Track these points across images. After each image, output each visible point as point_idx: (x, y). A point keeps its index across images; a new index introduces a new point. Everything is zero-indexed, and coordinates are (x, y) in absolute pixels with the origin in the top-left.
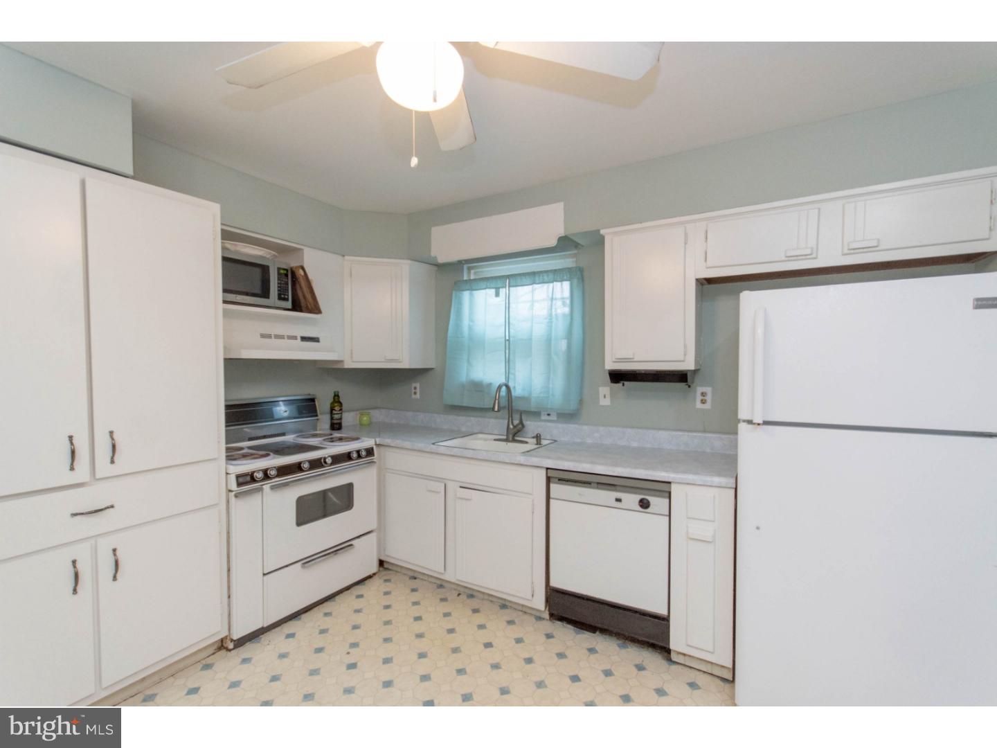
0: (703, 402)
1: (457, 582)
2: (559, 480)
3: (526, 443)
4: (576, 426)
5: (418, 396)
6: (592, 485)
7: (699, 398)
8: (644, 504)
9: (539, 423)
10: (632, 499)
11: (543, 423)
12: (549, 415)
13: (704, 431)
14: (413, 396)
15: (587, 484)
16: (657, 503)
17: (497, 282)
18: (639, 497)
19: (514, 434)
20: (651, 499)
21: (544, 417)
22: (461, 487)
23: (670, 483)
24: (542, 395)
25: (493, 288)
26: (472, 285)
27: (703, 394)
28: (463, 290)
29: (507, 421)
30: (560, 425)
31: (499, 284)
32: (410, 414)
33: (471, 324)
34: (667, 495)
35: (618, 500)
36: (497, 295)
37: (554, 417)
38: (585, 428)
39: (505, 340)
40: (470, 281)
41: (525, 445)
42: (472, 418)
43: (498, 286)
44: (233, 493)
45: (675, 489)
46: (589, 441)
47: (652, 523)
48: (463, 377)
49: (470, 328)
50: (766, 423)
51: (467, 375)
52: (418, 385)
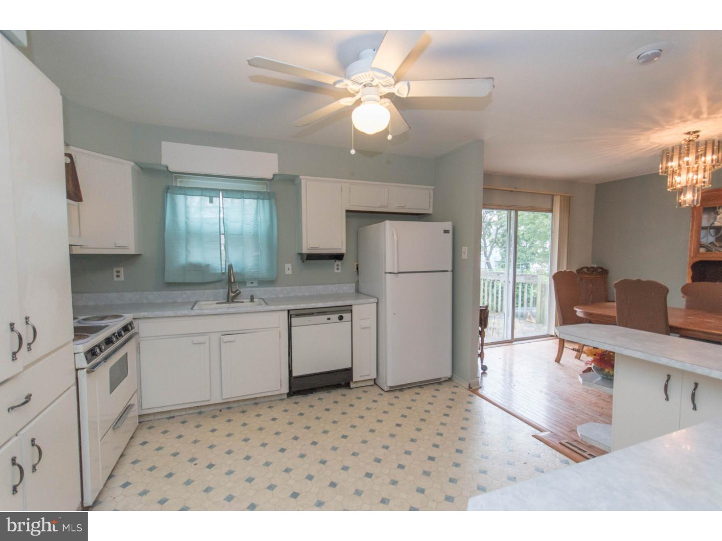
0: (338, 269)
1: (225, 401)
2: (296, 315)
3: (243, 302)
4: (272, 288)
5: (122, 278)
6: (315, 314)
7: (336, 267)
8: (341, 318)
9: (246, 289)
10: (334, 317)
11: (249, 289)
12: (252, 283)
13: (339, 283)
14: (116, 279)
15: (312, 314)
16: (347, 316)
17: (210, 193)
18: (337, 316)
19: (232, 298)
20: (344, 315)
21: (249, 285)
22: (222, 335)
23: (351, 306)
24: (252, 271)
25: (208, 196)
26: (187, 191)
27: (337, 265)
28: (177, 194)
29: (227, 290)
30: (261, 289)
31: (212, 194)
32: (113, 295)
33: (187, 220)
34: (350, 311)
35: (329, 319)
36: (211, 201)
37: (255, 284)
38: (278, 288)
39: (220, 234)
40: (181, 188)
41: (243, 304)
42: (188, 292)
43: (212, 195)
44: (85, 370)
45: (354, 308)
46: (281, 296)
47: (345, 326)
48: (182, 260)
49: (186, 223)
50: (399, 273)
51: (186, 259)
52: (122, 270)
